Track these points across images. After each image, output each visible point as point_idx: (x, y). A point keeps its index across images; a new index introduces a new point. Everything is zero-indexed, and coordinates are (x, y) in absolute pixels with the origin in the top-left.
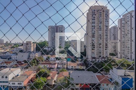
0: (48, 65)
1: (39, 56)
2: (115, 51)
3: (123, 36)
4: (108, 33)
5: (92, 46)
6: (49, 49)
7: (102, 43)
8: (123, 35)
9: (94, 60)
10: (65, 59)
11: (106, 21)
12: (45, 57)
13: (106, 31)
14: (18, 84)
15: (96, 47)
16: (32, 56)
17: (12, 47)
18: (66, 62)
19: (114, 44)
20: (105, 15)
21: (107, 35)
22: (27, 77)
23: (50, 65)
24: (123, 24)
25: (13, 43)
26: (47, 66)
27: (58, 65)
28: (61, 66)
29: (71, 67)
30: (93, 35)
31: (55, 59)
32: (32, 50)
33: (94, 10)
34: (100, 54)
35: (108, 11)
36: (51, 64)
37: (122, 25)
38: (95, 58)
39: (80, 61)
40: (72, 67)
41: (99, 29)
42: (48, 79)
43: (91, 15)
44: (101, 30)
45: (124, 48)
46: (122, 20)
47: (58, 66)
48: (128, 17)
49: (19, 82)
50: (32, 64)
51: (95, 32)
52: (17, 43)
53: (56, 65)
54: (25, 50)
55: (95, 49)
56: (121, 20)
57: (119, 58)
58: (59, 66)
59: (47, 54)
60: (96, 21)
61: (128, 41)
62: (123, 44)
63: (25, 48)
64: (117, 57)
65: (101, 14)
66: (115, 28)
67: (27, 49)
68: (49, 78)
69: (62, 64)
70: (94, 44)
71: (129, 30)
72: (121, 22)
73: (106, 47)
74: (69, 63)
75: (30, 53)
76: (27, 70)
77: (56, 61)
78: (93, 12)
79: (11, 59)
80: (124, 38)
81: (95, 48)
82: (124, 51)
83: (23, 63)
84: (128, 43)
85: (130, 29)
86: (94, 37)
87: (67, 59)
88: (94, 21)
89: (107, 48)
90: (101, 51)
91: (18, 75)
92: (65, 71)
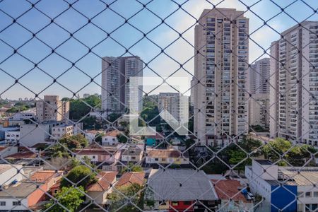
0: (97, 156)
1: (76, 134)
2: (264, 119)
3: (283, 84)
4: (246, 75)
5: (208, 107)
6: (102, 116)
7: (231, 101)
8: (281, 80)
9: (210, 141)
10: (142, 141)
11: (241, 46)
12: (91, 135)
13: (241, 72)
14: (14, 203)
15: (215, 110)
16: (58, 133)
17: (8, 111)
18: (142, 147)
19: (261, 103)
20: (238, 32)
21: (243, 82)
22: (38, 187)
23: (102, 156)
24: (281, 53)
25: (14, 101)
26: (94, 157)
27: (121, 154)
28: (128, 158)
29: (153, 161)
30: (210, 81)
31: (117, 141)
32: (59, 118)
33: (213, 20)
34: (226, 127)
35: (245, 23)
36: (104, 152)
37: (280, 56)
38: (213, 138)
39: (178, 145)
40: (157, 159)
41: (223, 66)
42: (91, 189)
43: (205, 32)
44: (229, 69)
45: (284, 112)
46: (280, 44)
47: (121, 157)
48: (293, 36)
49: (16, 200)
50: (55, 153)
51: (214, 73)
52: (23, 99)
53: (117, 156)
54: (41, 119)
55: (215, 115)
56: (278, 45)
57: (273, 138)
58: (124, 158)
59: (98, 128)
60: (217, 46)
61: (294, 95)
62: (281, 104)
63: (42, 112)
64: (268, 136)
65: (229, 30)
66: (264, 63)
67: (45, 115)
68: (95, 188)
69: (133, 152)
70: (211, 103)
71: (294, 70)
72: (278, 49)
73: (242, 109)
74: (148, 149)
75: (54, 126)
76: (41, 169)
77: (117, 145)
78: (208, 24)
79: (4, 140)
80: (284, 88)
81: (213, 112)
82: (284, 120)
83: (34, 150)
84: (293, 100)
85: (297, 67)
86: (211, 86)
87: (146, 141)
88: (211, 45)
89: (243, 112)
90: (228, 120)
91: (14, 183)
92: (138, 169)
